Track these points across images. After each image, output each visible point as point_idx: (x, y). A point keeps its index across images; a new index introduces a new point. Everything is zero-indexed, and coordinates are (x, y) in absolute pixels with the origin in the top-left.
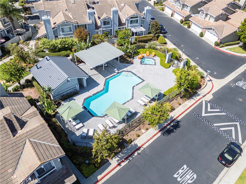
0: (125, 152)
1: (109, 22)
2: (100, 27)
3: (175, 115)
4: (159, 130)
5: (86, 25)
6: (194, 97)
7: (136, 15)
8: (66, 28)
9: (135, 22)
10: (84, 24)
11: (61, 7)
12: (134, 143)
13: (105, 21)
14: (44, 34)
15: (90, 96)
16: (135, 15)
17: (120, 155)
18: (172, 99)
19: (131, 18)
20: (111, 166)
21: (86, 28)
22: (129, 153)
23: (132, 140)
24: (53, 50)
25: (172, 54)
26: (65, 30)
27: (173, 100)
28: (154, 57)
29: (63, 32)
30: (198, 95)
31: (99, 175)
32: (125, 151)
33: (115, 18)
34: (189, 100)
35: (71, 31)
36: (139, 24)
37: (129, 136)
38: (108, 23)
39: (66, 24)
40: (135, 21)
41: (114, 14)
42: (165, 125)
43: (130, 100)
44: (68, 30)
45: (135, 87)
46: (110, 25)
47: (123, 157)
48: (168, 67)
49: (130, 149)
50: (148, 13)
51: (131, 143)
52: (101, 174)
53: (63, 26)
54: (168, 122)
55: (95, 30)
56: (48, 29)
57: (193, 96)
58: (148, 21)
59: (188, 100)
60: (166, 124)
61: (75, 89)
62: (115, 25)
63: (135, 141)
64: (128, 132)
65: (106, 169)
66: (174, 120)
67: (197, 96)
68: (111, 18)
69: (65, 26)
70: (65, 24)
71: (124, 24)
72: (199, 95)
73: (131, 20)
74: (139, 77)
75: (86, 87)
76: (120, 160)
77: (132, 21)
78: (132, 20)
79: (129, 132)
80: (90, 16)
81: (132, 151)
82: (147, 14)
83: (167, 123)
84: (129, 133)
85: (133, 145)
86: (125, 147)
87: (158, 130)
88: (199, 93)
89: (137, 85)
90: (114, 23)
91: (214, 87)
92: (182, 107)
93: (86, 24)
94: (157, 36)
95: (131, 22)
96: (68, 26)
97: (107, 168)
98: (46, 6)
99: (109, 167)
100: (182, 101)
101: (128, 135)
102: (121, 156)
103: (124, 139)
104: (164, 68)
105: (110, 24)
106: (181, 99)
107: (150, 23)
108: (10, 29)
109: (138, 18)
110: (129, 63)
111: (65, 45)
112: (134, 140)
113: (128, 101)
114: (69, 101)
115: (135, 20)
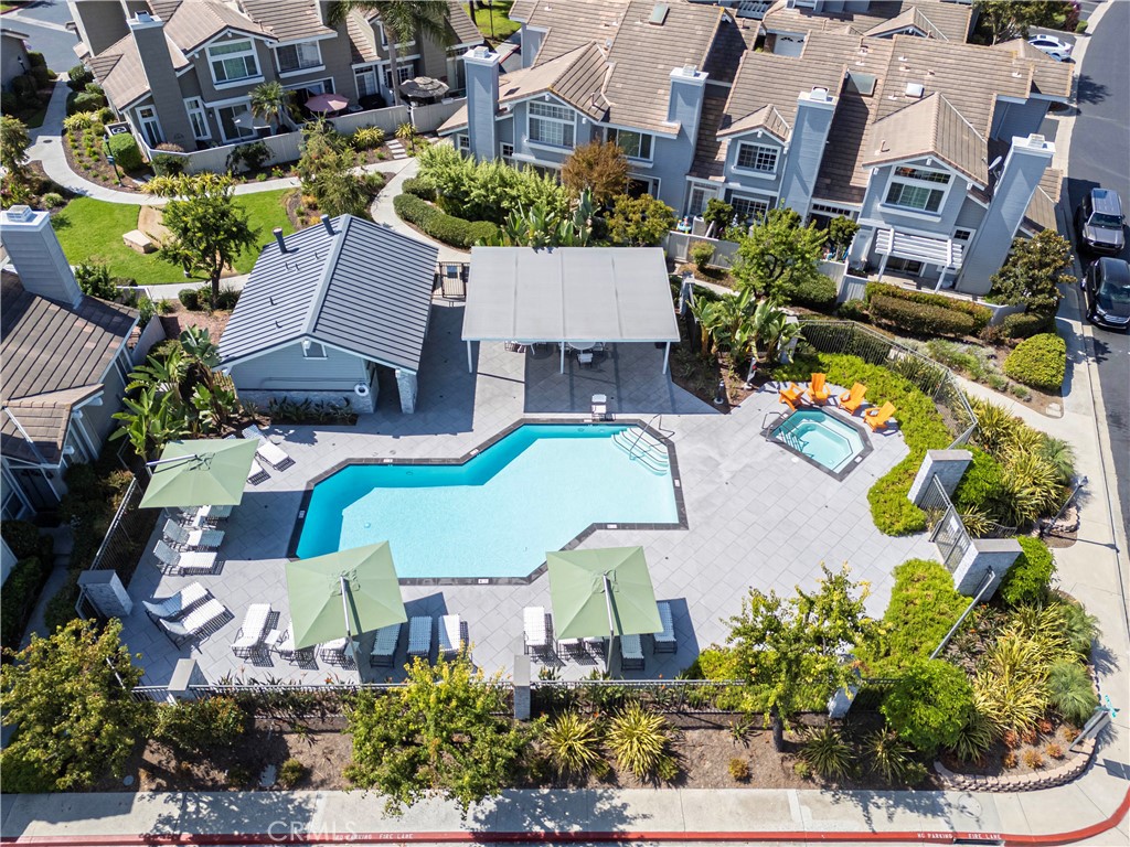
0: (233, 807)
1: (774, 157)
2: (718, 169)
3: (645, 816)
4: (484, 829)
5: (647, 138)
6: (882, 801)
7: (928, 163)
8: (552, 126)
9: (924, 201)
10: (642, 132)
11: (602, 27)
12: (307, 801)
13: (751, 147)
14: (458, 126)
15: (377, 459)
16: (923, 163)
17: (197, 801)
18: (713, 719)
19: (901, 172)
20: (120, 818)
21: (645, 153)
22: (239, 825)
23: (317, 776)
24: (454, 205)
25: (971, 465)
26: (546, 134)
27: (720, 728)
28: (879, 429)
29: (534, 137)
30: (925, 802)
31: (44, 820)
32: (236, 799)
33: (803, 143)
34: (828, 796)
35: (567, 144)
36: (938, 220)
37: (316, 749)
38: (766, 161)
39: (549, 108)
40: (925, 196)
41: (806, 124)
42: (537, 829)
43: (511, 581)
44: (559, 137)
45: (603, 531)
46: (773, 177)
47: (201, 822)
48: (899, 526)
49: (263, 808)
50: (1025, 174)
51: (293, 786)
52: (53, 822)
53: (538, 113)
54: (570, 824)
55: (690, 174)
56: (476, 109)
57: (887, 789)
58: (1007, 223)
59: (826, 787)
60: (550, 824)
61: (347, 400)
62: (796, 183)
63: (319, 792)
64: (330, 727)
65: (89, 818)
66: (615, 840)
67: (912, 808)
68: (784, 140)
69: (549, 115)
70: (543, 107)
71: (854, 191)
72: (935, 810)
73: (893, 184)
74: (678, 492)
75: (407, 414)
76: (174, 828)
77: (899, 191)
78: (901, 185)
79: (332, 731)
80: (680, 100)
81: (258, 829)
82: (1017, 180)
83: (561, 827)
84: (328, 735)
85: (292, 801)
86: (255, 786)
87: (478, 827)
88: (952, 795)
89: (622, 526)
90: (795, 170)
91: (1112, 831)
92: (743, 803)
93: (650, 136)
94: (1015, 326)
95: (895, 195)
96: (560, 117)
97: (98, 817)
98: (546, 9)
99: (111, 819)
100: (779, 768)
101: (316, 737)
102: (198, 811)
103: (284, 742)
104: (872, 519)
105: (775, 170)
106: (782, 755)
107: (1020, 234)
108: (406, 70)
109: (946, 182)
110: (709, 400)
111: (500, 198)
112: (323, 784)
113: (492, 581)
114: (288, 439)
115: (927, 190)
